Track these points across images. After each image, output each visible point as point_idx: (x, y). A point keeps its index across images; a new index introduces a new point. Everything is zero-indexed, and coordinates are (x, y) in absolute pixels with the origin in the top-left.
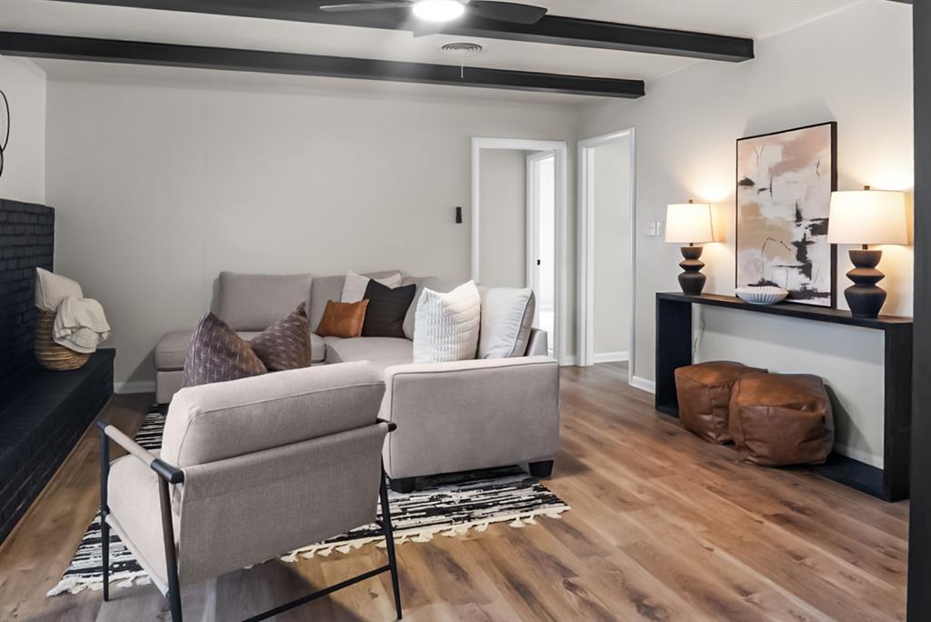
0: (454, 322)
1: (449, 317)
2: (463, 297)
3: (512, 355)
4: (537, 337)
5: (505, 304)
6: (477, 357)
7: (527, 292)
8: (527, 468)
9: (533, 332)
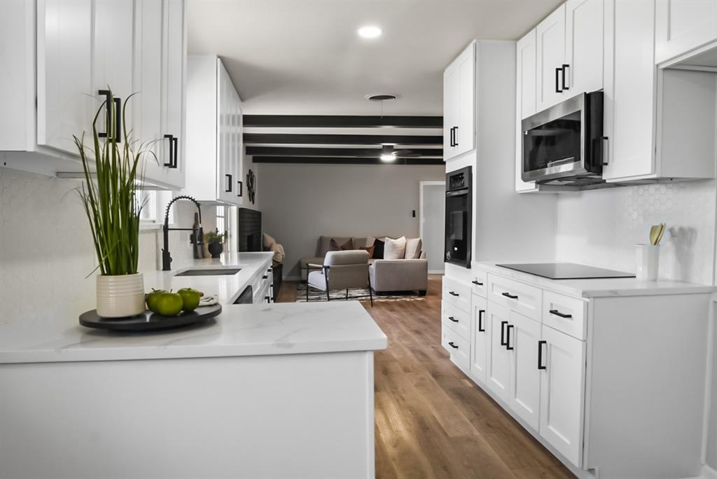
0: (395, 248)
1: (394, 246)
2: (401, 241)
3: (414, 258)
4: (422, 253)
5: (413, 243)
6: (404, 258)
7: (418, 239)
8: (418, 292)
9: (421, 252)
